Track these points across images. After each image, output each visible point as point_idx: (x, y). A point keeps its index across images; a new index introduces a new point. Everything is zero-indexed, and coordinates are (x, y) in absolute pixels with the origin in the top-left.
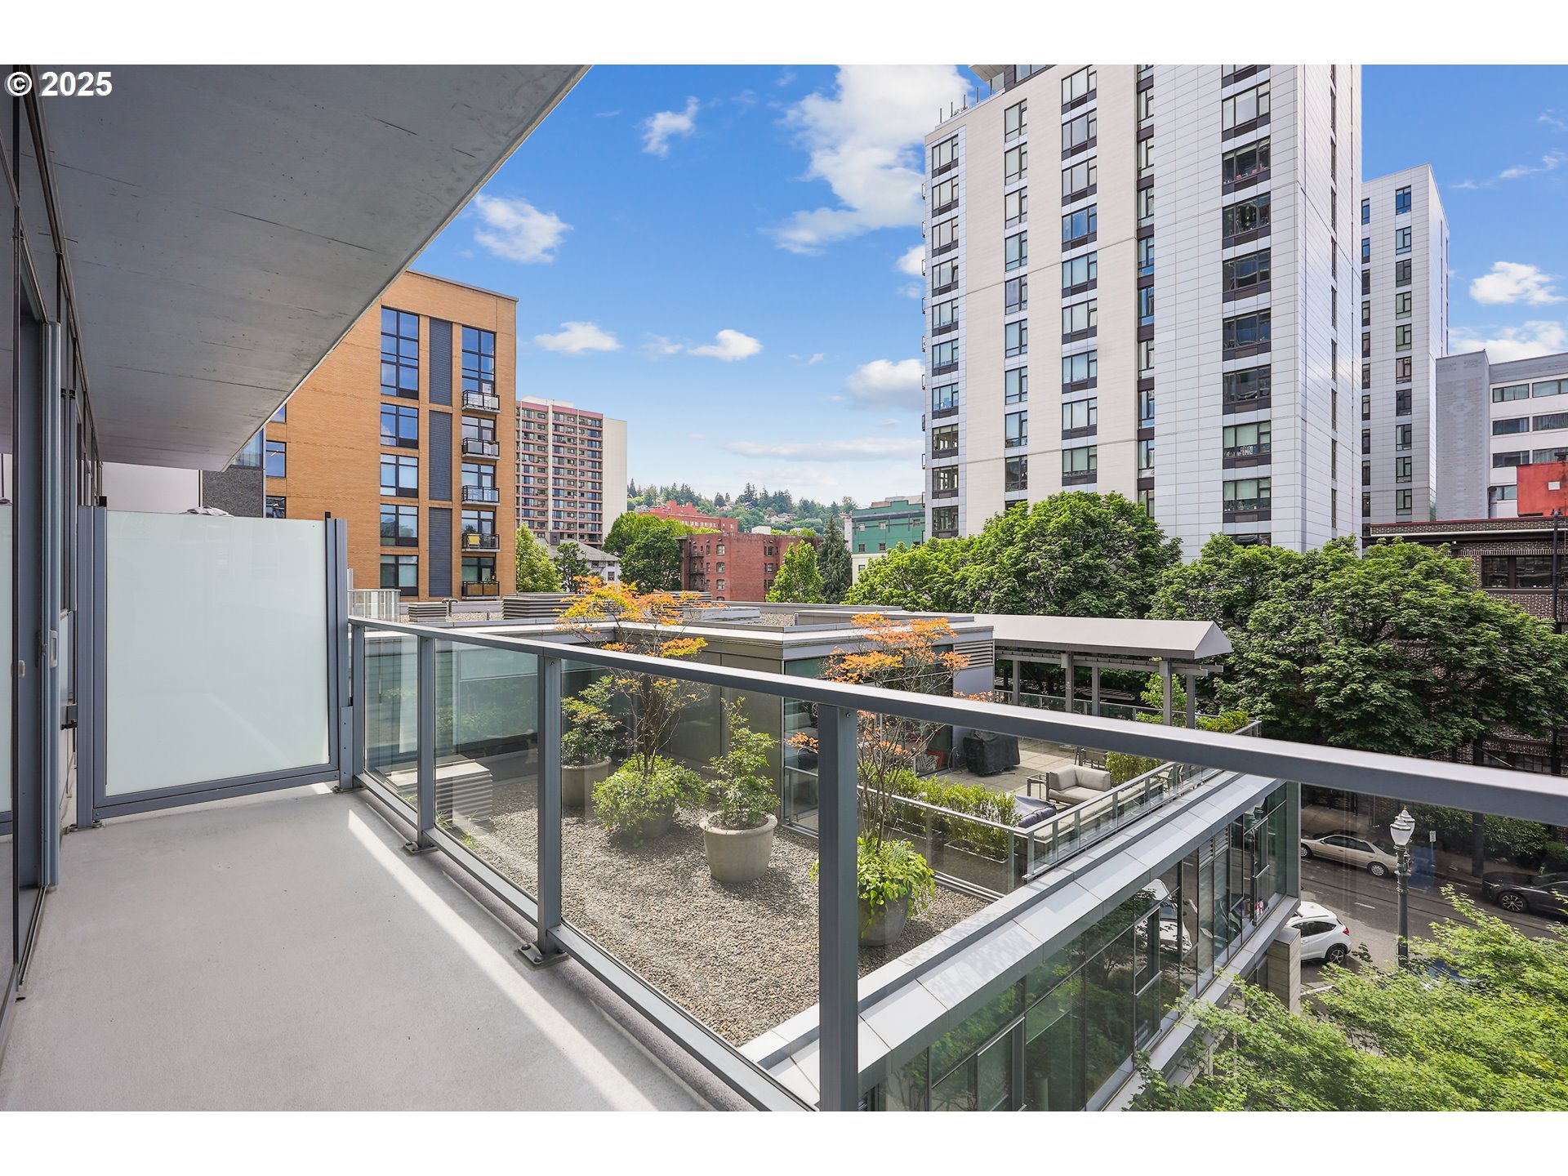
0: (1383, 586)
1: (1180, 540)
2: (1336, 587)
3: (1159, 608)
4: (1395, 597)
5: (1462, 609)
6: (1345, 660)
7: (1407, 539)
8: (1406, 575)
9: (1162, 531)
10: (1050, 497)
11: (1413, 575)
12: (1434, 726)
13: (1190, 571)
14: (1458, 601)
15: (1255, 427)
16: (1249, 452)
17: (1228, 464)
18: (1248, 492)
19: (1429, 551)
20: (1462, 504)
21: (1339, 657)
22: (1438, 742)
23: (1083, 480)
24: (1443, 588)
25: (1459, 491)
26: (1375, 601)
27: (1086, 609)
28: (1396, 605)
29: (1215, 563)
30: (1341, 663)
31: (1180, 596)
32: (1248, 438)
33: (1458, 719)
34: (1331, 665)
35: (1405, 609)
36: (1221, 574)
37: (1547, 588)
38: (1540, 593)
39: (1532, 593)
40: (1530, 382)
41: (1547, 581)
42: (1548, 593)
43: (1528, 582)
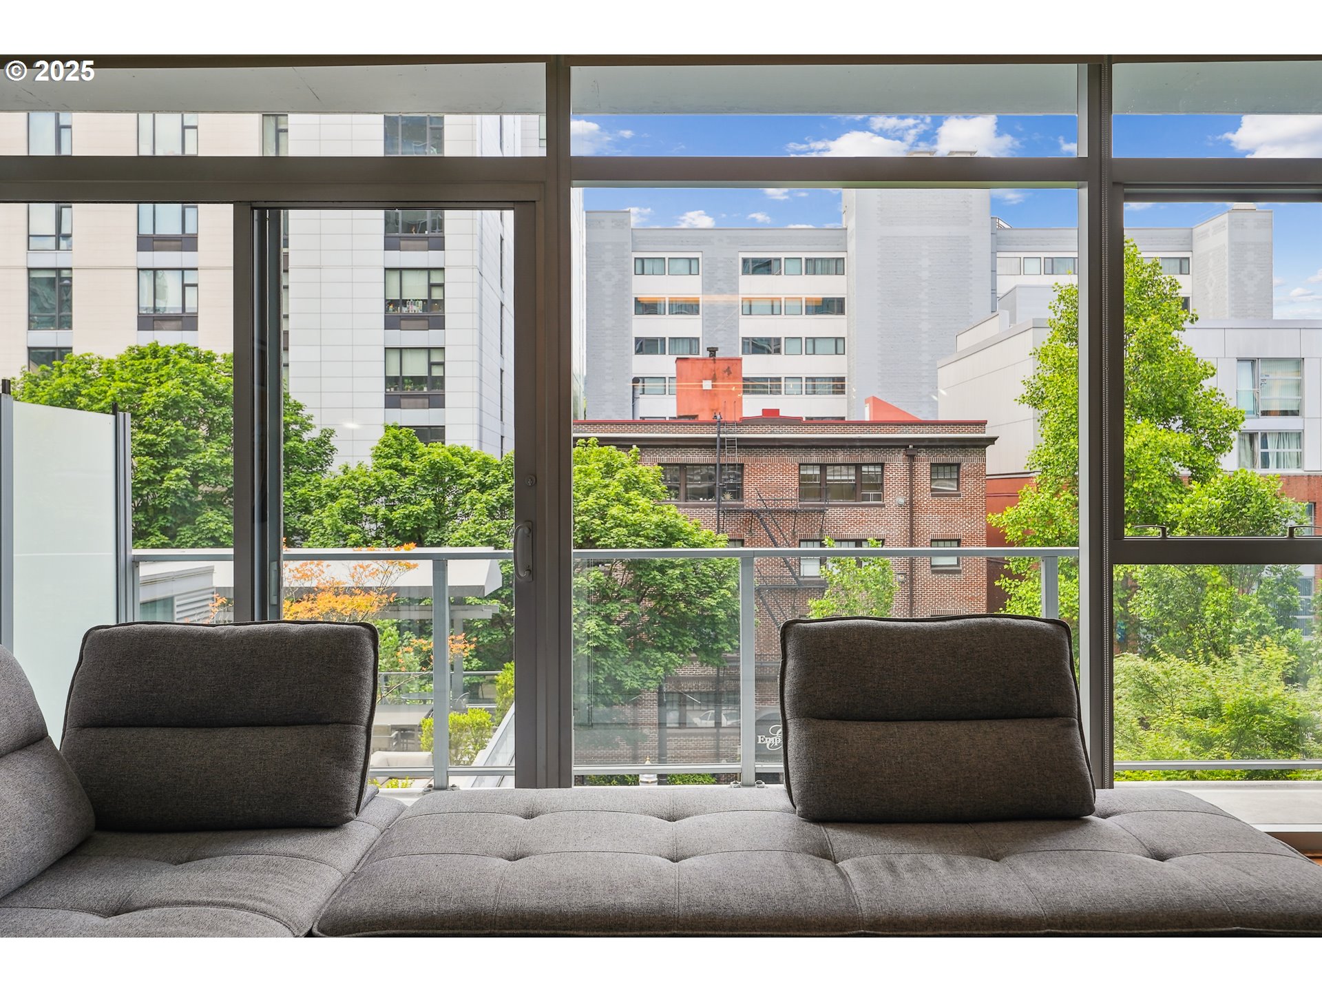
1: (332, 432)
3: (323, 535)
5: (659, 526)
7: (603, 442)
8: (606, 486)
9: (310, 418)
10: (132, 349)
11: (615, 487)
12: (639, 666)
13: (362, 479)
14: (655, 518)
15: (425, 274)
16: (416, 309)
17: (391, 323)
18: (416, 366)
19: (624, 457)
20: (611, 397)
22: (643, 684)
23: (173, 323)
24: (643, 502)
25: (608, 381)
26: (586, 518)
27: (213, 538)
28: (605, 522)
29: (394, 467)
31: (351, 516)
32: (415, 288)
33: (659, 655)
35: (612, 528)
36: (407, 482)
37: (711, 502)
38: (706, 507)
39: (700, 507)
40: (666, 255)
41: (710, 493)
42: (712, 507)
43: (696, 494)
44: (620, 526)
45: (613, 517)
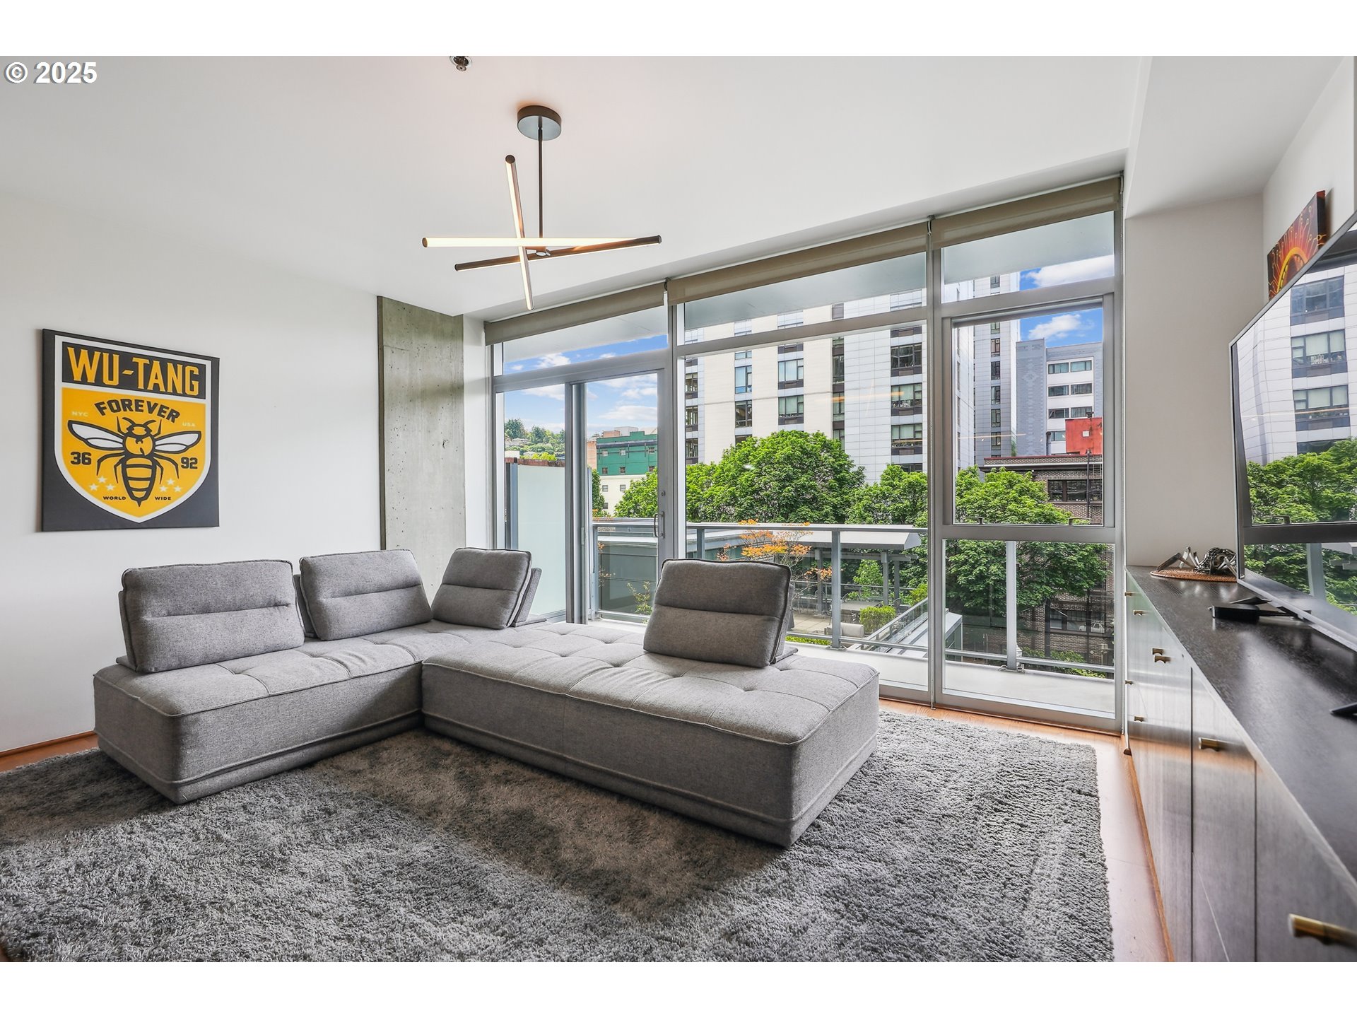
0: (996, 500)
1: (864, 468)
2: (968, 501)
3: (854, 518)
4: (1003, 508)
5: (1040, 515)
6: (975, 551)
7: (1008, 469)
8: (1009, 493)
9: (852, 461)
10: (773, 434)
11: (1013, 493)
12: (1026, 592)
13: (874, 491)
14: (1037, 510)
15: (912, 387)
16: (907, 405)
17: (895, 413)
18: (908, 434)
19: (1021, 476)
20: (1032, 444)
21: (971, 549)
22: (1029, 603)
23: (793, 421)
24: (1030, 502)
25: (1030, 435)
26: (992, 511)
27: (804, 519)
28: (1005, 513)
29: (891, 485)
30: (973, 553)
31: (868, 509)
32: (907, 395)
33: (1039, 587)
34: (967, 554)
35: (1009, 516)
36: (896, 492)
37: (1084, 502)
38: (1080, 504)
39: (1076, 504)
40: (1069, 361)
41: (1083, 496)
42: (1084, 504)
43: (1073, 497)
44: (1014, 515)
45: (1009, 510)
